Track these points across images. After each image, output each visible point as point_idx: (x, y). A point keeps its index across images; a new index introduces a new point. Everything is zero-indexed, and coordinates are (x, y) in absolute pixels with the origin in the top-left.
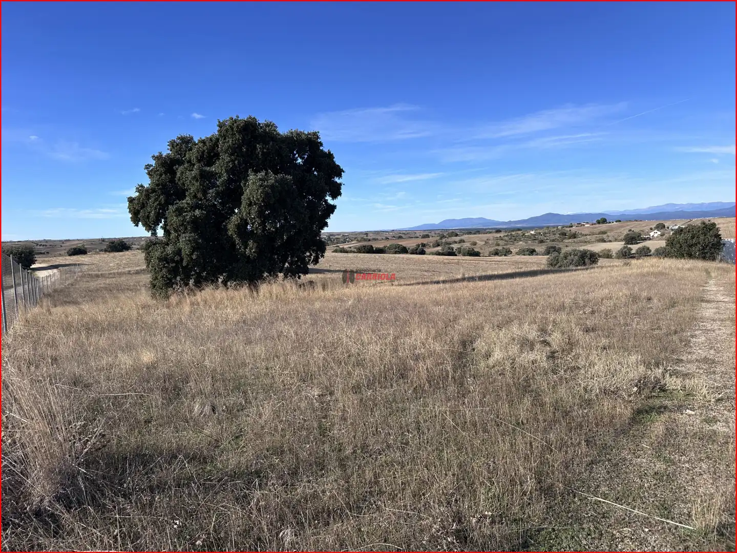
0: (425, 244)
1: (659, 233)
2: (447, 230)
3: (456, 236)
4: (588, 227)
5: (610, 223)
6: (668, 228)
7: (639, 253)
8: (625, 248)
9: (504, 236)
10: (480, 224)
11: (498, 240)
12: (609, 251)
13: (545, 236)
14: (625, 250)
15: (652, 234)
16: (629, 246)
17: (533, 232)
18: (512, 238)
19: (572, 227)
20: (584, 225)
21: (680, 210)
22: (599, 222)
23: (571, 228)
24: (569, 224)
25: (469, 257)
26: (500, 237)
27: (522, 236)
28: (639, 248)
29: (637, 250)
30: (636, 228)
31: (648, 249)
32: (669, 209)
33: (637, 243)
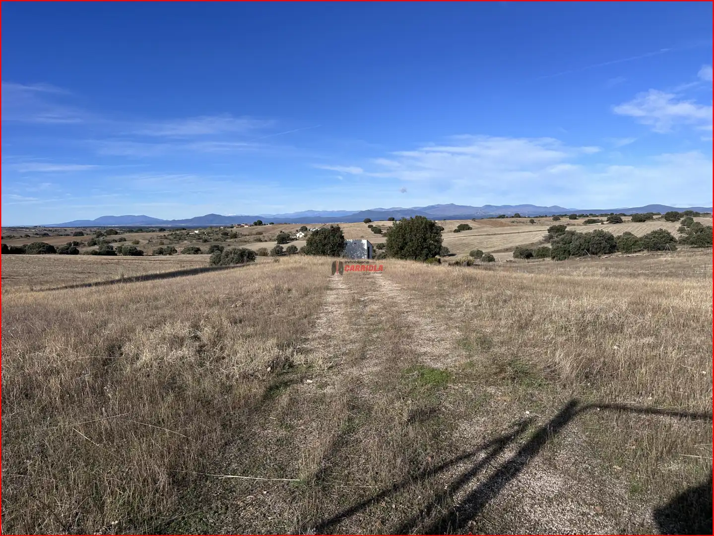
0: (78, 243)
1: (303, 234)
2: (104, 227)
3: (116, 234)
4: (247, 228)
5: (265, 225)
6: (309, 230)
7: (289, 251)
8: (277, 247)
9: (168, 235)
10: (142, 222)
11: (161, 238)
12: (265, 249)
13: (209, 236)
14: (278, 249)
15: (298, 235)
16: (281, 245)
17: (197, 232)
18: (177, 237)
19: (233, 227)
20: (243, 226)
21: (318, 215)
22: (256, 224)
23: (232, 229)
24: (229, 225)
25: (131, 256)
26: (165, 236)
27: (187, 235)
28: (289, 247)
29: (287, 249)
30: (286, 229)
31: (295, 247)
32: (310, 215)
33: (287, 243)
